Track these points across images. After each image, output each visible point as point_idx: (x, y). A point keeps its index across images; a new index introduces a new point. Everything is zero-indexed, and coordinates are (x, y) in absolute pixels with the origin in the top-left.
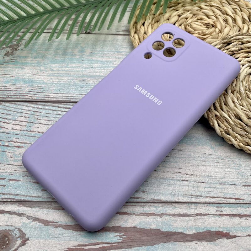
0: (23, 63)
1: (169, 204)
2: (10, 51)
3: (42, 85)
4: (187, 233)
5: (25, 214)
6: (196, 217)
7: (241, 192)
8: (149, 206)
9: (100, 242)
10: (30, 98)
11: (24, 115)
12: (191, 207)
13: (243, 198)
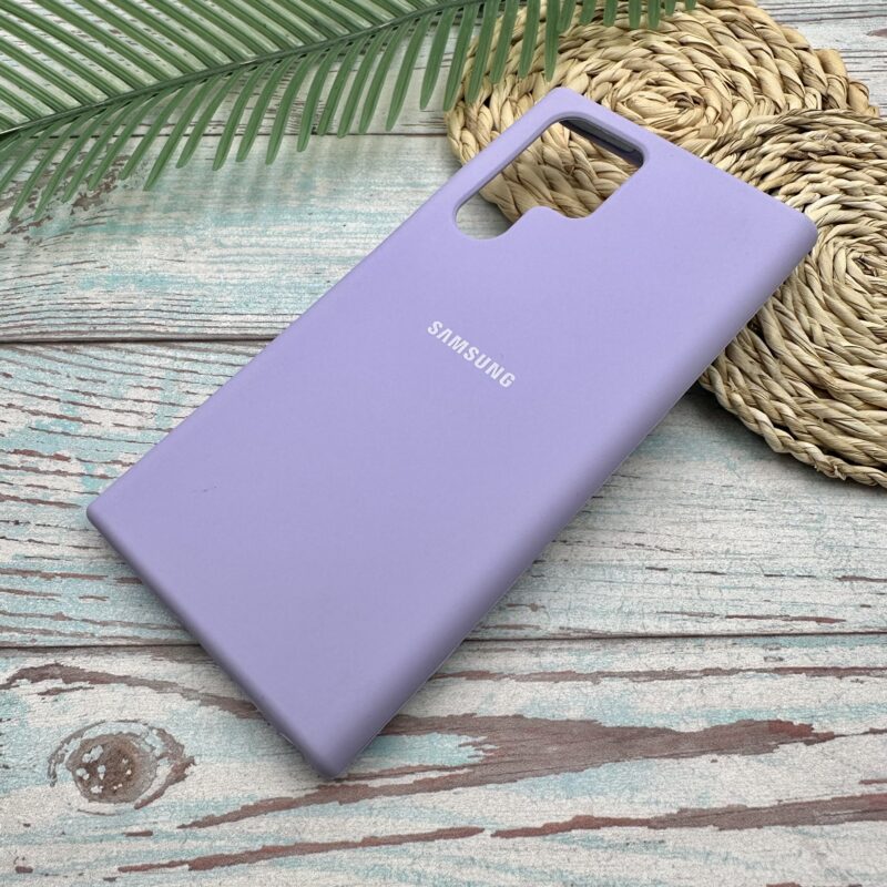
0: (131, 226)
1: (615, 641)
2: (90, 194)
3: (194, 291)
4: (683, 728)
5: (175, 684)
6: (705, 678)
7: (835, 600)
8: (554, 650)
9: (416, 764)
10: (162, 330)
11: (145, 382)
12: (685, 650)
13: (841, 617)
